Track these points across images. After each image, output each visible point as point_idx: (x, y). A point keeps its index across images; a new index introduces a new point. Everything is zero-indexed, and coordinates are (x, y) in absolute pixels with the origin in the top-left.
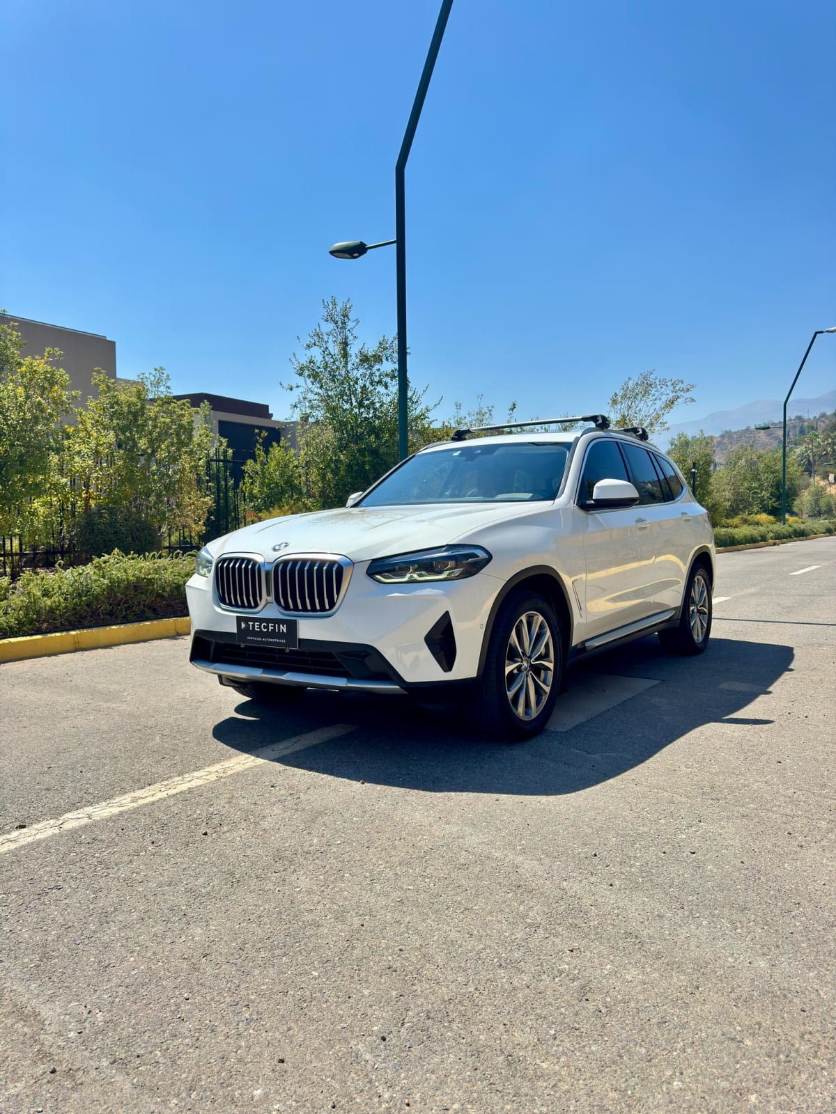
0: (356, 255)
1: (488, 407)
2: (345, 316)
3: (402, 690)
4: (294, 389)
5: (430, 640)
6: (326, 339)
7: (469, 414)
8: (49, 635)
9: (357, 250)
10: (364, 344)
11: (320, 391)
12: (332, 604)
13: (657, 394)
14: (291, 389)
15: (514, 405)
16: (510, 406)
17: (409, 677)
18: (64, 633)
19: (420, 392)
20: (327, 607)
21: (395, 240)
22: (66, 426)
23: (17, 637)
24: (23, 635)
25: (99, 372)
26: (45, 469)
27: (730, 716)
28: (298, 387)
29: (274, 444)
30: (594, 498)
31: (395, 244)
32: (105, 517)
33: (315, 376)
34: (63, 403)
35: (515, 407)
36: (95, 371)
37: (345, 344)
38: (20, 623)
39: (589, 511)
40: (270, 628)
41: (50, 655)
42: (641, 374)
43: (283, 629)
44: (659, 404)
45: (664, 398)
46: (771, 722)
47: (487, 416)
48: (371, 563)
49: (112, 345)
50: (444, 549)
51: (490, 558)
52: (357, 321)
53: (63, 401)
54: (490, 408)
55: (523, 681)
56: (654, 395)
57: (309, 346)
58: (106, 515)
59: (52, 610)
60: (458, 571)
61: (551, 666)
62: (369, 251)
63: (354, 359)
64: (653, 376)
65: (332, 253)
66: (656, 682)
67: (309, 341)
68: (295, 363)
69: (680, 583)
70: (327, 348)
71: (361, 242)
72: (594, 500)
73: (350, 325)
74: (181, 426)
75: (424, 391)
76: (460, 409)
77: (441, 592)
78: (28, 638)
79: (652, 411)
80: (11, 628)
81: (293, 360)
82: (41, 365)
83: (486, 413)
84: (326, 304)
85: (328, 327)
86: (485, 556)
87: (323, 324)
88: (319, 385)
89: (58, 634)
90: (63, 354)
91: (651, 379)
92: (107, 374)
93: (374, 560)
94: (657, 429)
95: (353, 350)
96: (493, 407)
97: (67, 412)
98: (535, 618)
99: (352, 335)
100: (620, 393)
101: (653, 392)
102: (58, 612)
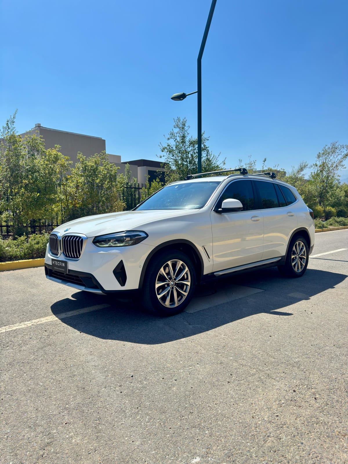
0: (182, 99)
1: (254, 161)
2: (184, 125)
3: (103, 293)
4: (162, 157)
5: (115, 272)
6: (176, 135)
7: (245, 164)
8: (35, 259)
9: (182, 97)
10: (192, 136)
11: (173, 158)
12: (80, 255)
13: (339, 152)
14: (161, 157)
15: (265, 159)
16: (264, 160)
17: (107, 288)
18: (42, 259)
19: (217, 156)
20: (78, 257)
21: (197, 91)
22: (67, 176)
23: (23, 260)
24: (26, 259)
25: (79, 154)
26: (56, 193)
27: (276, 310)
28: (164, 156)
29: (154, 181)
30: (222, 207)
31: (197, 93)
32: (79, 212)
33: (171, 151)
34: (65, 167)
35: (265, 160)
36: (78, 153)
37: (184, 137)
38: (25, 254)
39: (221, 213)
40: (60, 264)
41: (34, 267)
42: (332, 143)
43: (64, 265)
44: (340, 157)
45: (343, 154)
46: (292, 314)
47: (253, 165)
48: (95, 238)
49: (104, 141)
50: (124, 232)
51: (147, 236)
52: (189, 127)
53: (65, 166)
54: (255, 161)
55: (169, 291)
56: (338, 153)
57: (168, 139)
58: (79, 211)
59: (38, 249)
60: (131, 242)
61: (189, 284)
62: (187, 96)
63: (187, 143)
64: (337, 144)
65: (172, 98)
66: (262, 291)
67: (169, 136)
68: (161, 146)
69: (284, 245)
70: (176, 139)
71: (184, 93)
72: (222, 209)
73: (186, 128)
74: (111, 175)
75: (219, 155)
76: (241, 162)
77: (119, 251)
78: (27, 260)
79: (336, 160)
80: (21, 256)
81: (160, 145)
82: (54, 152)
83: (252, 163)
84: (175, 120)
85: (176, 130)
86: (145, 235)
87: (174, 129)
88: (172, 155)
89: (39, 259)
90: (61, 147)
91: (336, 146)
92: (82, 154)
93: (96, 237)
94: (339, 168)
95: (187, 139)
96: (256, 161)
97: (67, 170)
98: (178, 262)
99: (187, 133)
100: (322, 152)
101: (337, 152)
102: (40, 250)
